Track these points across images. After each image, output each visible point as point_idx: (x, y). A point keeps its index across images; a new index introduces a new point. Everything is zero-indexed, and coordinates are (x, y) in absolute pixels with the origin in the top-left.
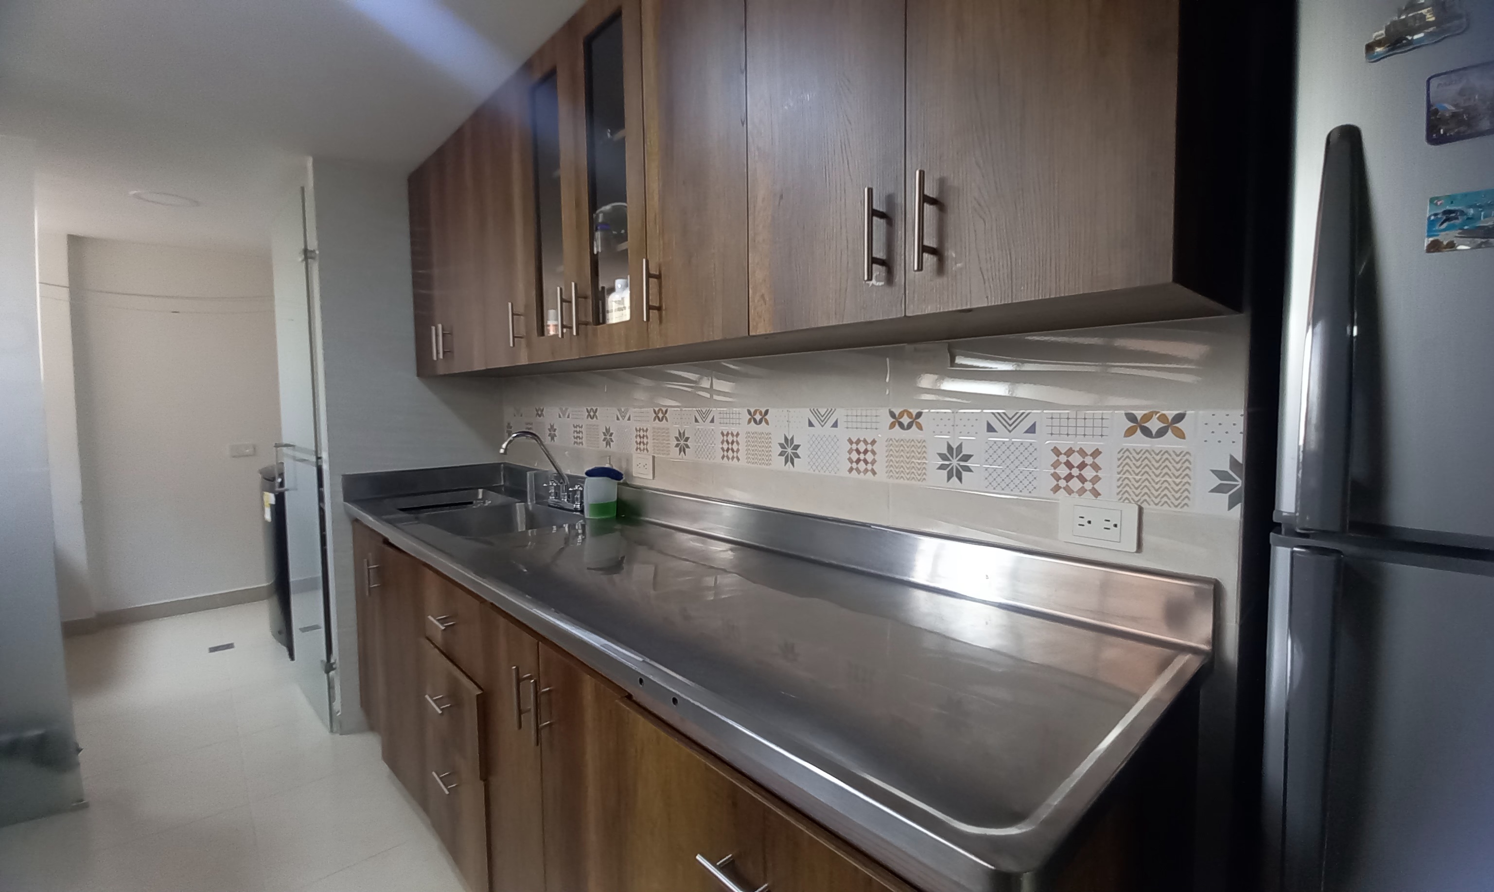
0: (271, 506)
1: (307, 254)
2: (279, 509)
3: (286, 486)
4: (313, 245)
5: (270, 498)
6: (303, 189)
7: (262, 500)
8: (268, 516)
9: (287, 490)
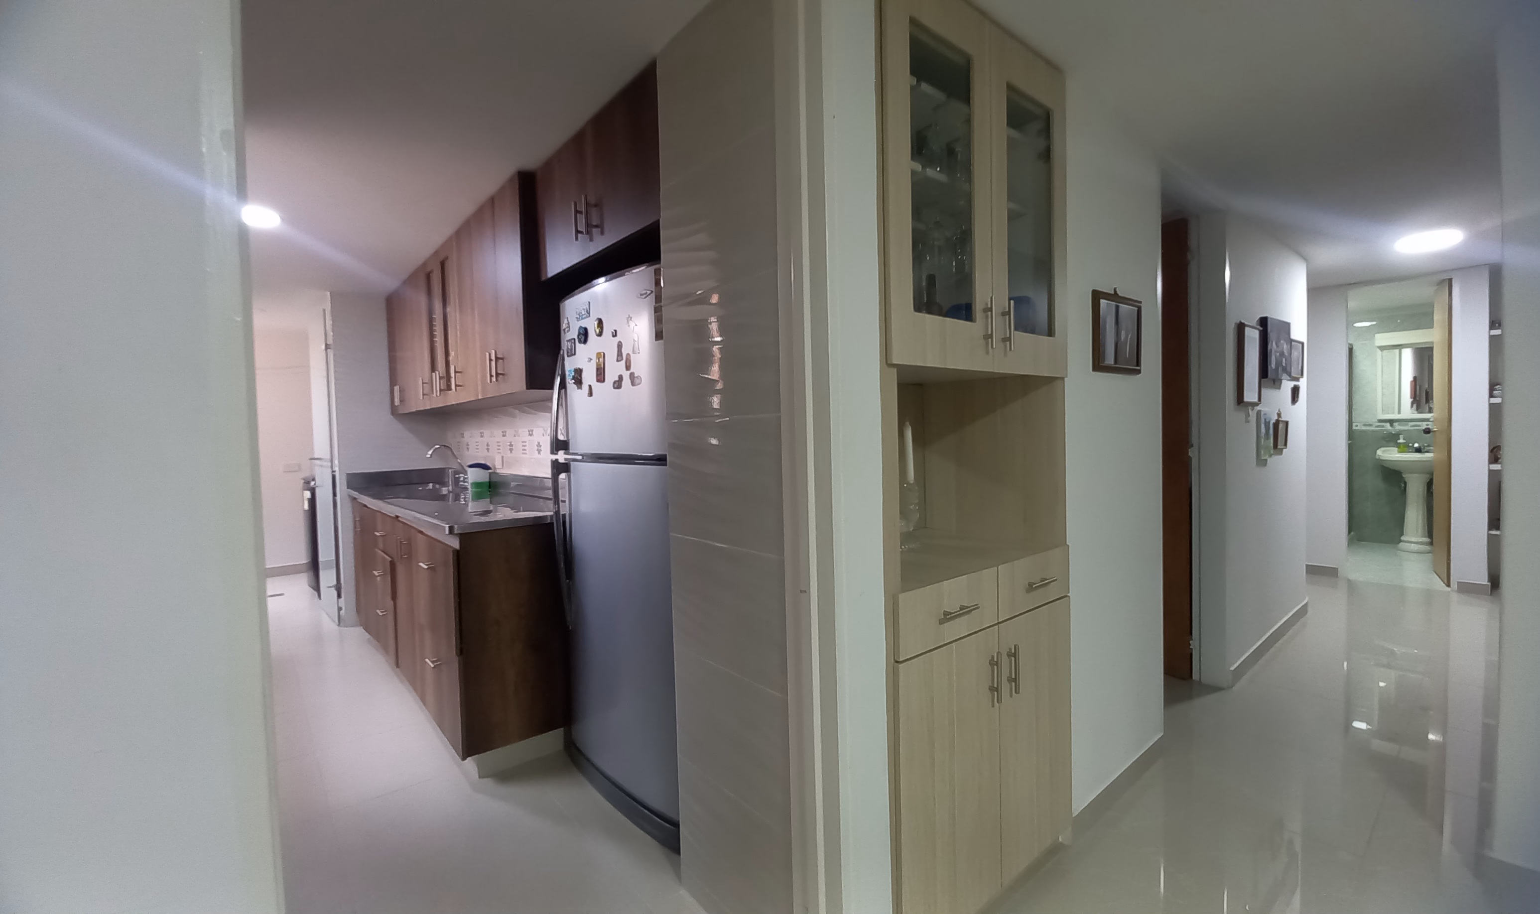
0: (309, 499)
1: (327, 347)
2: (312, 501)
3: (317, 485)
4: (330, 341)
5: (308, 494)
6: (324, 310)
7: (303, 496)
8: (306, 507)
9: (317, 487)
